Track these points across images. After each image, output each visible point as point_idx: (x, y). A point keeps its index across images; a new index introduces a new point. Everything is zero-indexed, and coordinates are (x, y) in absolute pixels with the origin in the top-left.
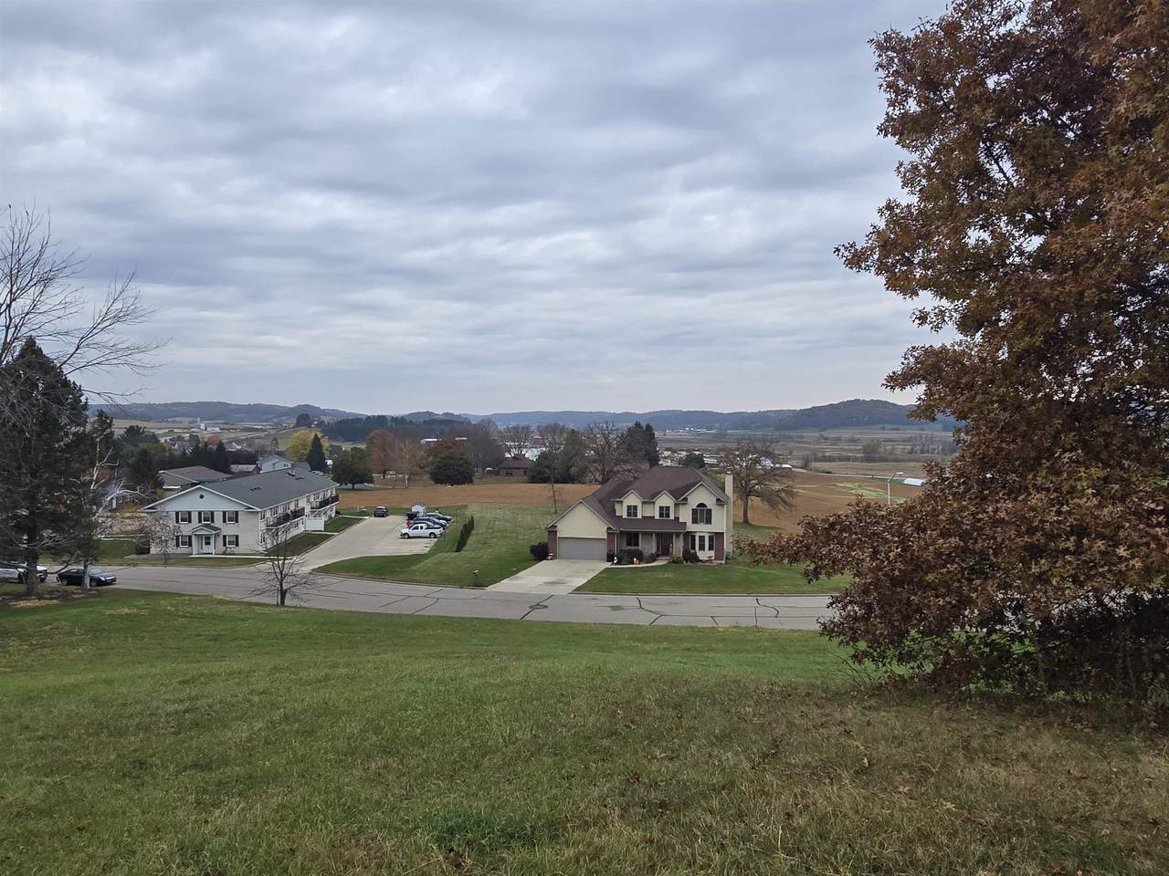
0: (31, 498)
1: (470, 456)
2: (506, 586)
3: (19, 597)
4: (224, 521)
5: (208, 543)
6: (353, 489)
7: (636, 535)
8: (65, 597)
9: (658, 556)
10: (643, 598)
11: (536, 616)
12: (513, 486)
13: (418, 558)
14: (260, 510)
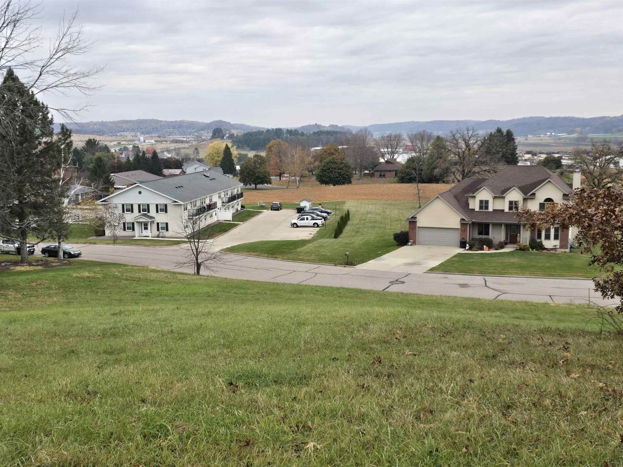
0: (20, 191)
1: (350, 161)
2: (371, 265)
3: (16, 263)
4: (157, 212)
5: (146, 228)
6: (256, 189)
7: (487, 226)
8: (46, 264)
9: (506, 244)
10: (487, 278)
11: (395, 289)
12: (385, 186)
13: (303, 243)
14: (183, 203)
